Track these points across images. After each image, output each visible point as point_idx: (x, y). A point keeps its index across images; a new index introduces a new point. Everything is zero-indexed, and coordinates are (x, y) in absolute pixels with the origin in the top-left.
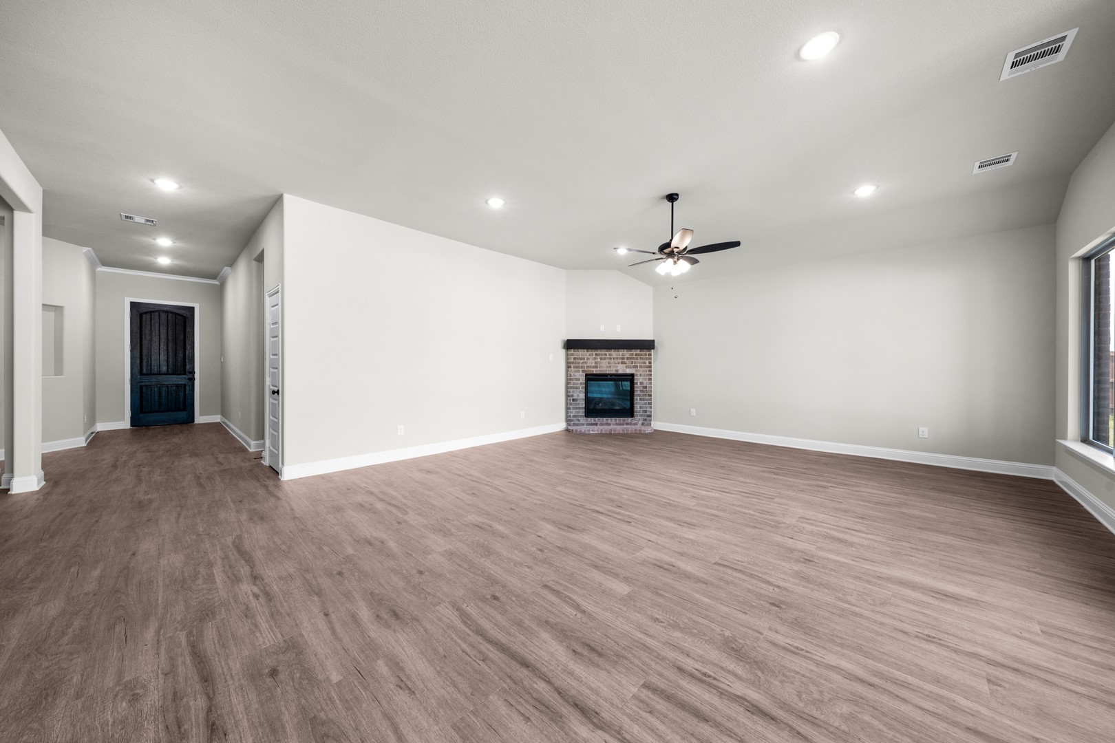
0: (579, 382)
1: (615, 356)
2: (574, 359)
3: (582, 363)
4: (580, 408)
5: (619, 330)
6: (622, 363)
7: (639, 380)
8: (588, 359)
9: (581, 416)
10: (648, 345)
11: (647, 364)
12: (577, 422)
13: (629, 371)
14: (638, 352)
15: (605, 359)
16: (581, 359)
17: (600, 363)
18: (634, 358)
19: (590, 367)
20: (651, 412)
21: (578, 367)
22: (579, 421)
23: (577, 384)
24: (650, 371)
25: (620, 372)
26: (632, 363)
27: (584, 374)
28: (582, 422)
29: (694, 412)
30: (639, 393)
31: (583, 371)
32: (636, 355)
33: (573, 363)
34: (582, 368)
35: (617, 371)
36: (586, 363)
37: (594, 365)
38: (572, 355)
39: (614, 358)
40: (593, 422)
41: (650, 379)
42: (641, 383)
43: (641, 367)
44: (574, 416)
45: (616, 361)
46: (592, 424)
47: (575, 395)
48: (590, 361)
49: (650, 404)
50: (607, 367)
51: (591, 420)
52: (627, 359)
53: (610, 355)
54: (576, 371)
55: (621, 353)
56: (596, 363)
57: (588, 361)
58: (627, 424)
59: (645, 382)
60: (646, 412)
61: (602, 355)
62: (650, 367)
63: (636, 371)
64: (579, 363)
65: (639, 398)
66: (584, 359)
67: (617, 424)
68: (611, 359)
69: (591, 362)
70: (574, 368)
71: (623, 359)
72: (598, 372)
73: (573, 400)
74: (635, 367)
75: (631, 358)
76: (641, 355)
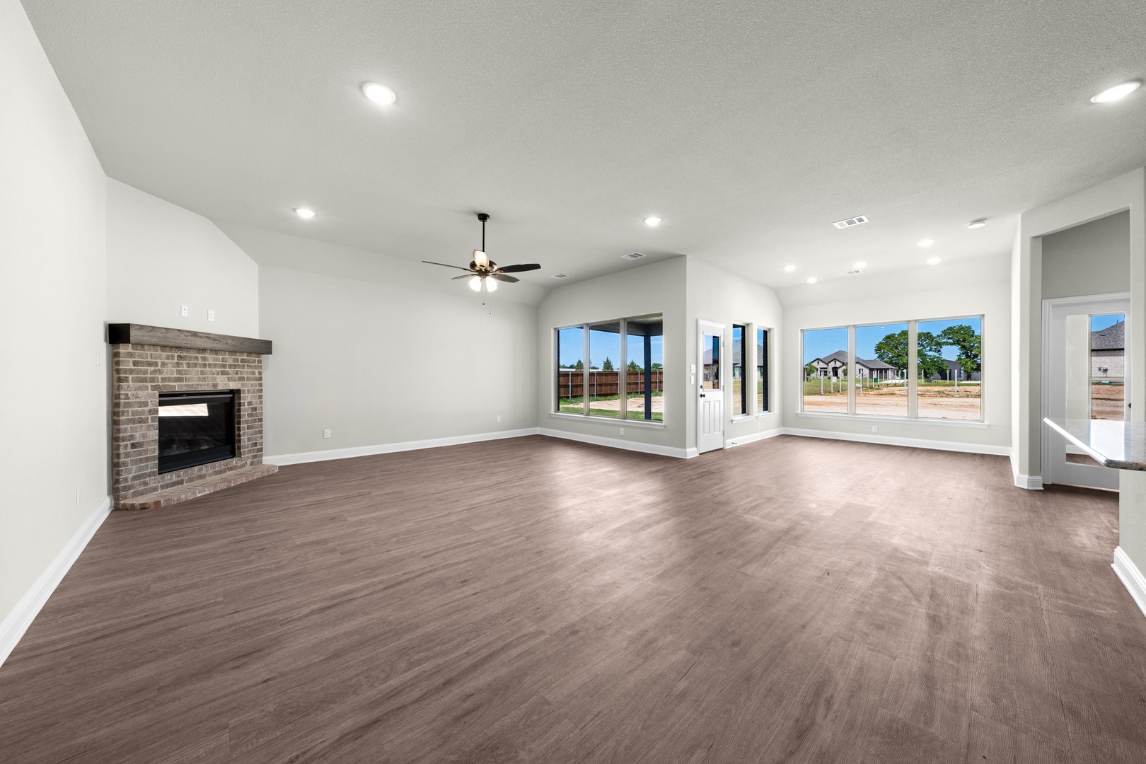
0: (146, 409)
1: (211, 362)
2: (135, 363)
3: (153, 372)
4: (147, 459)
5: (213, 320)
6: (223, 373)
7: (246, 398)
8: (164, 364)
9: (150, 475)
10: (264, 347)
11: (257, 375)
12: (139, 488)
13: (232, 386)
14: (245, 356)
15: (195, 365)
16: (149, 364)
17: (186, 372)
18: (239, 366)
19: (170, 379)
20: (261, 444)
21: (144, 380)
22: (146, 484)
23: (142, 412)
24: (261, 385)
25: (221, 387)
26: (237, 373)
27: (157, 393)
28: (152, 485)
29: (328, 433)
30: (246, 417)
31: (154, 388)
32: (242, 361)
33: (131, 371)
34: (152, 380)
35: (215, 385)
36: (160, 372)
37: (175, 375)
38: (131, 355)
39: (210, 365)
40: (175, 479)
41: (261, 397)
42: (250, 403)
43: (248, 379)
44: (134, 478)
45: (214, 370)
46: (174, 484)
47: (137, 435)
48: (169, 367)
49: (261, 432)
50: (199, 379)
51: (170, 477)
52: (230, 366)
53: (204, 359)
54: (140, 388)
55: (221, 357)
56: (179, 372)
57: (165, 369)
58: (231, 469)
59: (254, 401)
60: (255, 444)
61: (190, 358)
62: (260, 379)
63: (243, 385)
64: (145, 372)
65: (246, 426)
66: (156, 364)
67: (216, 473)
68: (205, 366)
69: (170, 371)
70: (134, 380)
71: (224, 366)
72: (184, 389)
73: (133, 446)
74: (241, 379)
75: (235, 366)
76: (249, 361)
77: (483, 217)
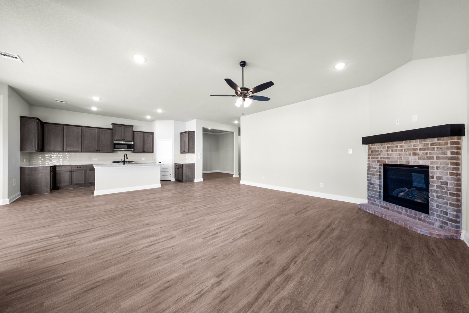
0: (375, 170)
1: (406, 148)
3: (377, 155)
4: (375, 191)
6: (414, 154)
7: (435, 173)
8: (381, 151)
12: (373, 202)
13: (421, 163)
14: (435, 140)
15: (396, 150)
16: (376, 151)
17: (391, 154)
18: (428, 149)
19: (383, 158)
21: (374, 158)
22: (375, 201)
23: (373, 171)
25: (412, 163)
26: (426, 154)
27: (379, 164)
30: (435, 188)
31: (378, 161)
32: (432, 144)
33: (372, 155)
34: (377, 158)
35: (408, 162)
36: (380, 154)
37: (386, 156)
38: (370, 148)
39: (405, 150)
42: (439, 178)
43: (438, 158)
45: (407, 153)
47: (372, 180)
48: (384, 153)
50: (398, 158)
51: (384, 204)
52: (420, 149)
53: (401, 146)
54: (373, 161)
55: (413, 144)
56: (388, 154)
57: (382, 153)
58: (420, 220)
59: (444, 177)
61: (393, 147)
63: (432, 163)
64: (375, 155)
65: (435, 195)
66: (378, 151)
68: (402, 150)
69: (384, 154)
70: (371, 158)
72: (390, 163)
74: (429, 158)
75: (424, 149)
76: (440, 144)
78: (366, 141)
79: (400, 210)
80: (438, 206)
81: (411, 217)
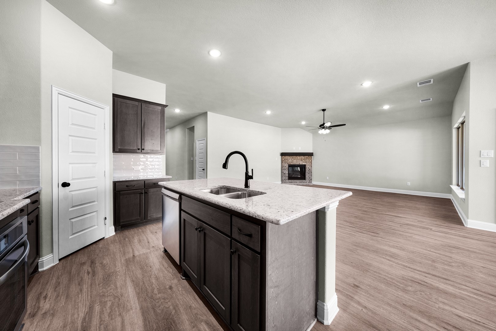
1: (299, 158)
2: (284, 159)
4: (286, 177)
5: (300, 149)
6: (301, 161)
7: (307, 167)
8: (289, 159)
9: (287, 179)
10: (311, 155)
11: (311, 161)
12: (285, 181)
13: (304, 164)
14: (307, 157)
15: (295, 159)
16: (287, 159)
19: (290, 162)
20: (312, 178)
21: (286, 162)
23: (285, 168)
24: (312, 164)
25: (301, 164)
28: (287, 181)
29: (328, 178)
30: (307, 171)
31: (287, 164)
32: (306, 158)
33: (284, 161)
34: (287, 162)
35: (299, 163)
38: (284, 158)
40: (291, 181)
41: (312, 167)
42: (308, 168)
43: (308, 162)
44: (284, 179)
45: (299, 160)
46: (291, 182)
47: (284, 172)
48: (290, 160)
49: (312, 175)
50: (296, 162)
52: (303, 159)
53: (297, 158)
54: (285, 164)
55: (301, 157)
56: (292, 161)
57: (289, 160)
58: (303, 182)
59: (310, 167)
60: (310, 178)
62: (312, 162)
63: (306, 164)
65: (307, 173)
67: (300, 182)
69: (290, 161)
71: (302, 159)
72: (293, 164)
73: (284, 174)
74: (306, 162)
75: (304, 159)
76: (308, 158)
77: (324, 110)
78: (283, 154)
79: (297, 181)
80: (308, 176)
81: (301, 182)
